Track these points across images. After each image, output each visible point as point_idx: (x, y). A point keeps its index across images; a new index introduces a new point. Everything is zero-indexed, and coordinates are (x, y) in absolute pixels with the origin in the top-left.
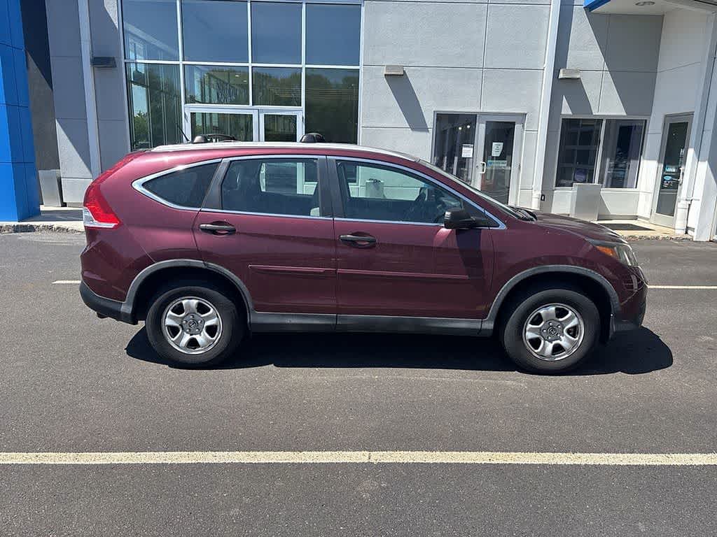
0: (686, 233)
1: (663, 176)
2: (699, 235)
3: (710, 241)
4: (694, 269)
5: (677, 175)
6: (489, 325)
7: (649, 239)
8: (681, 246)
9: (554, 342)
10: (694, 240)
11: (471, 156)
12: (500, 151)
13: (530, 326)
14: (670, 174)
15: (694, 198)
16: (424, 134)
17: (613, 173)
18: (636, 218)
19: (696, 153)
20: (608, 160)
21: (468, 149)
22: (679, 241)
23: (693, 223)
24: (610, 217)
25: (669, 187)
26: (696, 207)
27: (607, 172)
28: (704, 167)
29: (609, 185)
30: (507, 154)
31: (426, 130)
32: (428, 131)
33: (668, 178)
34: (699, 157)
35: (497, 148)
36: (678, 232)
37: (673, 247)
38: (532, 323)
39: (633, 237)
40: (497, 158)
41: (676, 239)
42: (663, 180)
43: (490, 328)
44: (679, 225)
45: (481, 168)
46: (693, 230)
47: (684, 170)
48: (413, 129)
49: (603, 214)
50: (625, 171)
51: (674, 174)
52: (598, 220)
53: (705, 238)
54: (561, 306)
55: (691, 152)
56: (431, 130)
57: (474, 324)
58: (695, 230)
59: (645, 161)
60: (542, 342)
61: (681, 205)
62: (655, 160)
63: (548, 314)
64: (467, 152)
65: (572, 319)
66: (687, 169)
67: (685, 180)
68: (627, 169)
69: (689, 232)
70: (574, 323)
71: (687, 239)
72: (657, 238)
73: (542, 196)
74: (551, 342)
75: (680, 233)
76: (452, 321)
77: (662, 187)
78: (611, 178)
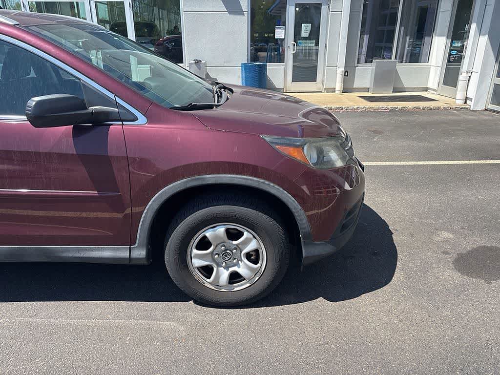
0: (465, 103)
1: (451, 50)
2: (475, 104)
3: (486, 110)
4: (461, 140)
5: (461, 49)
6: (140, 253)
7: (431, 109)
8: (459, 115)
9: (231, 269)
10: (471, 109)
11: (284, 38)
12: (309, 32)
13: (195, 251)
14: (455, 49)
15: (474, 70)
16: (238, 17)
17: (412, 50)
18: (426, 89)
19: (478, 29)
20: (408, 38)
21: (280, 30)
22: (458, 110)
23: (471, 94)
24: (403, 90)
25: (454, 61)
26: (475, 78)
27: (407, 49)
28: (484, 40)
29: (408, 61)
30: (315, 35)
31: (241, 13)
32: (244, 14)
33: (454, 52)
34: (480, 32)
35: (306, 29)
36: (458, 102)
37: (451, 117)
38: (199, 247)
39: (417, 108)
40: (305, 39)
41: (456, 109)
42: (450, 54)
43: (141, 257)
44: (460, 95)
45: (292, 47)
46: (471, 100)
47: (467, 44)
48: (230, 13)
49: (397, 87)
50: (420, 48)
51: (459, 49)
52: (393, 92)
53: (481, 107)
54: (232, 226)
55: (474, 26)
56: (246, 14)
57: (120, 253)
58: (473, 100)
59: (436, 37)
60: (215, 270)
61: (462, 77)
62: (444, 36)
63: (217, 237)
64: (279, 33)
65: (250, 242)
66: (469, 43)
67: (467, 54)
68: (422, 46)
69: (468, 102)
70: (252, 246)
71: (464, 108)
72: (438, 108)
73: (345, 72)
74: (227, 268)
75: (459, 103)
76: (92, 250)
77: (449, 61)
78: (409, 55)
